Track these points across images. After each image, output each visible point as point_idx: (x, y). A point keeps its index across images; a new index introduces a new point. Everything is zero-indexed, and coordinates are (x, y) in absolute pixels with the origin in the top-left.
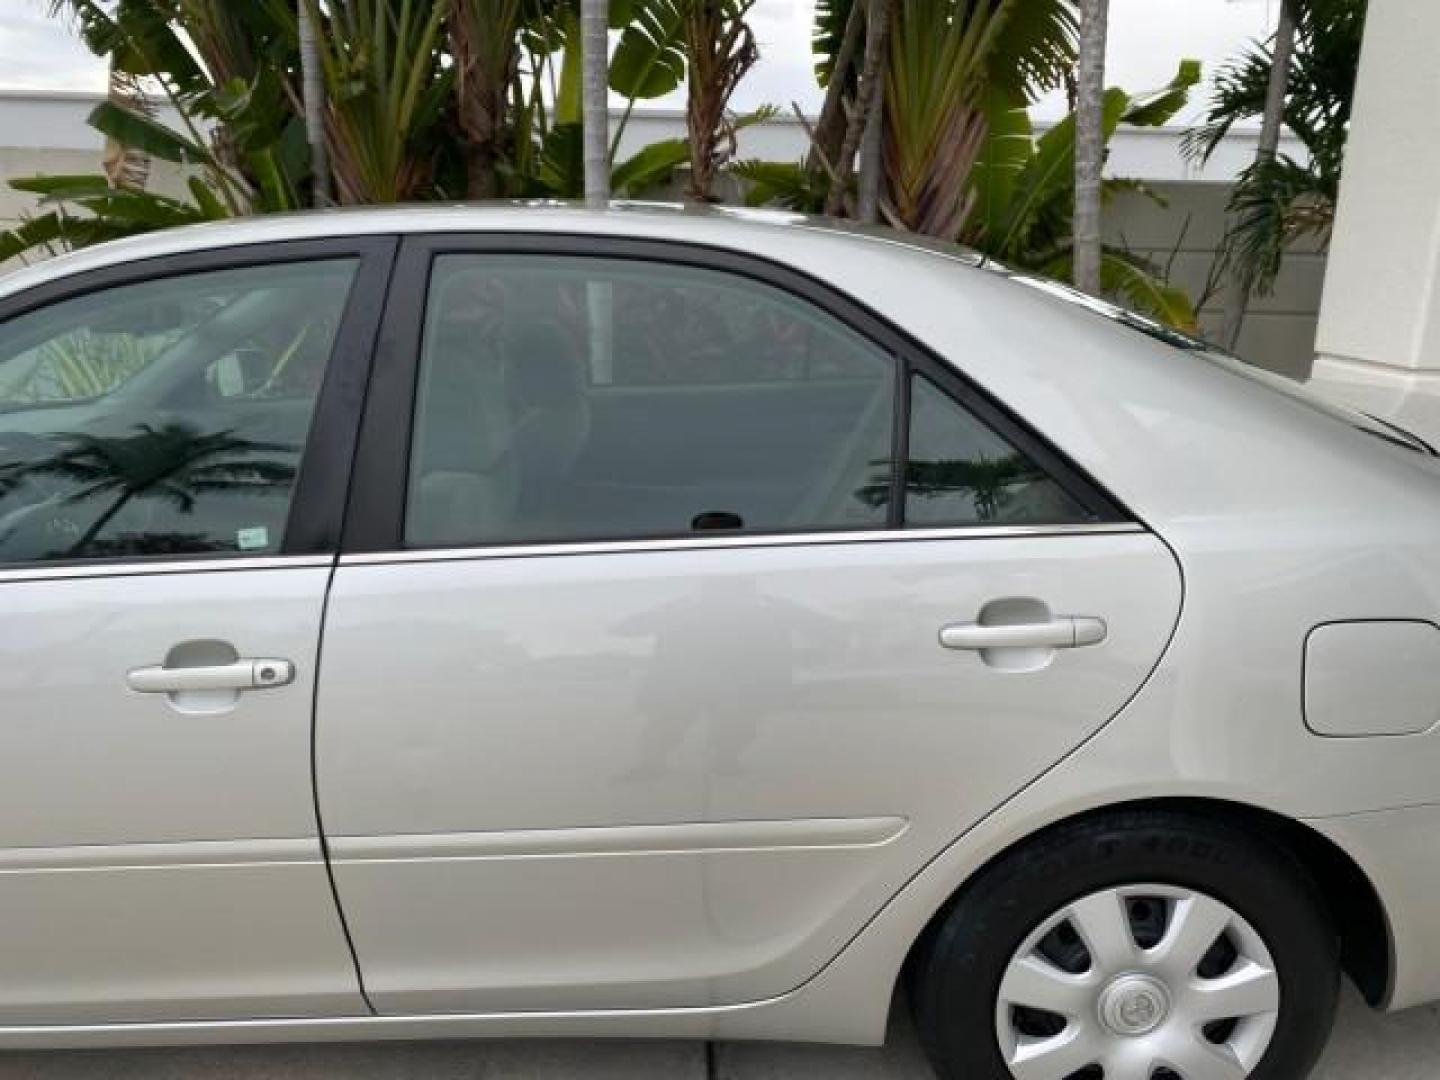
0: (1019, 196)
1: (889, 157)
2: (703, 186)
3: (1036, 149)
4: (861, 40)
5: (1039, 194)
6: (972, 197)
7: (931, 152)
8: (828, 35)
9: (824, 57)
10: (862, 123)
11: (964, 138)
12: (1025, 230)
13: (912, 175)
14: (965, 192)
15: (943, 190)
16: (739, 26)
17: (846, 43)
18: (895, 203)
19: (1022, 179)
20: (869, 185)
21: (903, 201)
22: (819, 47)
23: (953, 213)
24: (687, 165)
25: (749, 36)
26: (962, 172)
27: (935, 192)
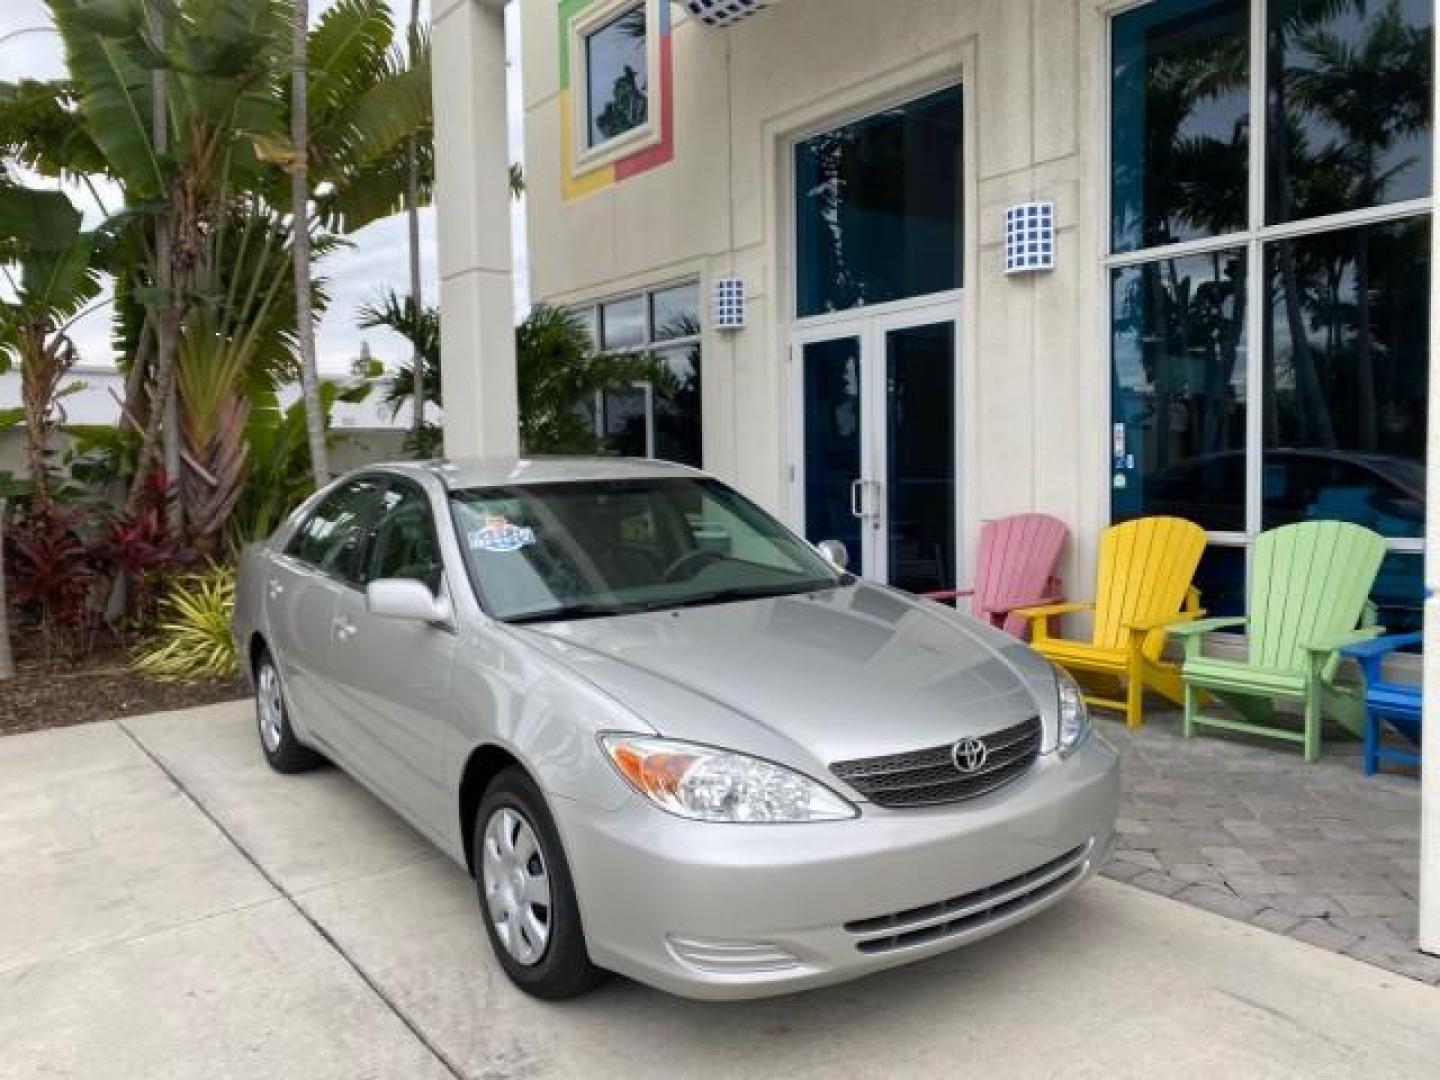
0: (278, 445)
1: (185, 422)
2: (39, 443)
3: (284, 417)
4: (154, 346)
5: (290, 444)
6: (246, 447)
7: (214, 419)
8: (123, 339)
9: (121, 353)
10: (163, 403)
11: (236, 408)
12: (284, 467)
13: (202, 433)
14: (241, 444)
15: (226, 443)
16: (61, 338)
17: (142, 348)
18: (191, 449)
19: (277, 433)
20: (171, 438)
21: (197, 449)
22: (117, 346)
23: (235, 456)
24: (23, 423)
25: (70, 343)
26: (238, 431)
27: (220, 444)
